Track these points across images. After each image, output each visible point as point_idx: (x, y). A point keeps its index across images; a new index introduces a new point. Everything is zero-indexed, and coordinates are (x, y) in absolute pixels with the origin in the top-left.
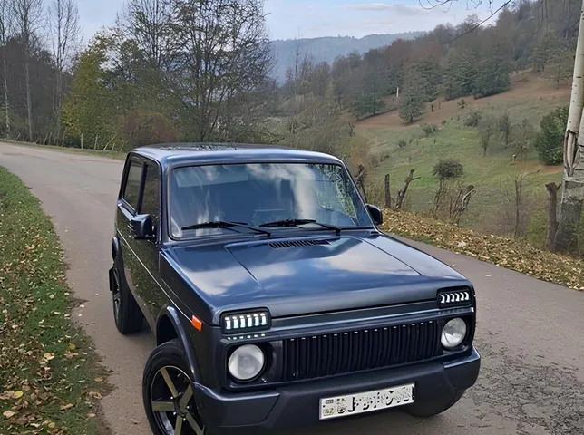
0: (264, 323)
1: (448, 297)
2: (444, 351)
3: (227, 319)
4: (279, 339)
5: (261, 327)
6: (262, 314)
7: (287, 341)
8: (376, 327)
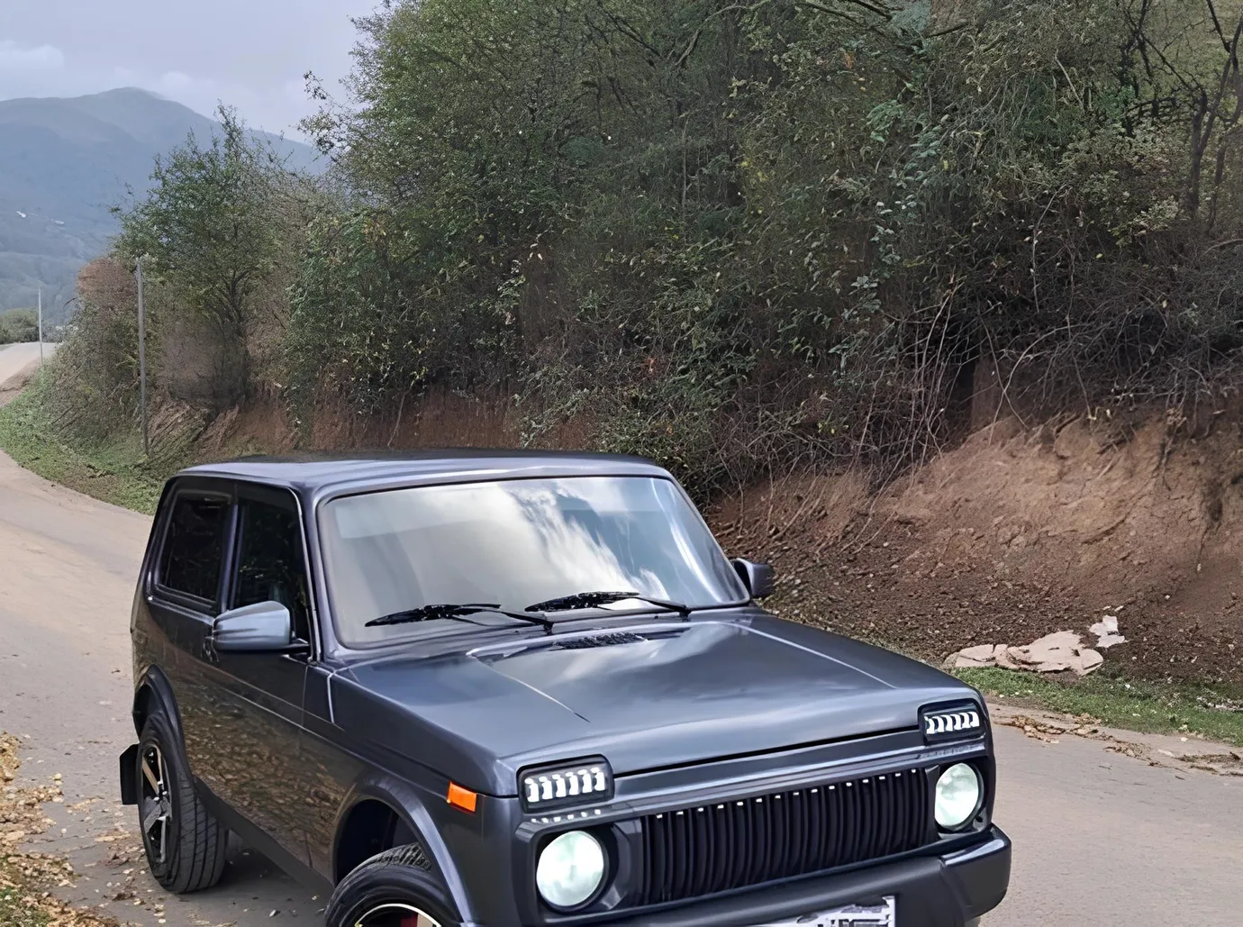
0: (601, 786)
1: (941, 722)
2: (941, 835)
3: (528, 781)
4: (632, 818)
5: (595, 797)
6: (595, 769)
7: (648, 820)
8: (796, 788)
